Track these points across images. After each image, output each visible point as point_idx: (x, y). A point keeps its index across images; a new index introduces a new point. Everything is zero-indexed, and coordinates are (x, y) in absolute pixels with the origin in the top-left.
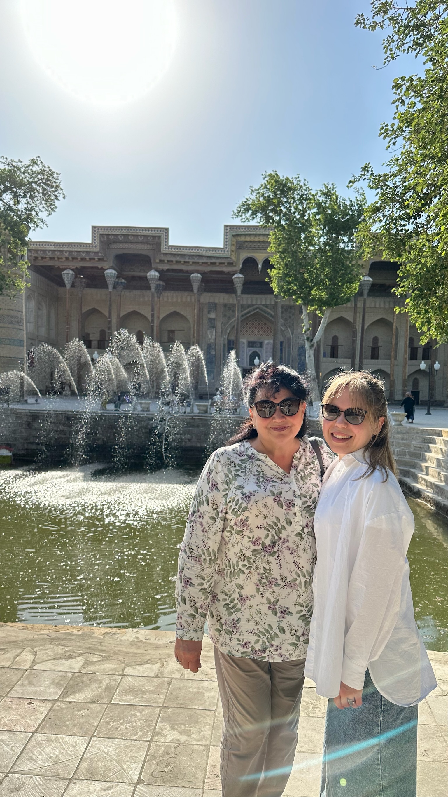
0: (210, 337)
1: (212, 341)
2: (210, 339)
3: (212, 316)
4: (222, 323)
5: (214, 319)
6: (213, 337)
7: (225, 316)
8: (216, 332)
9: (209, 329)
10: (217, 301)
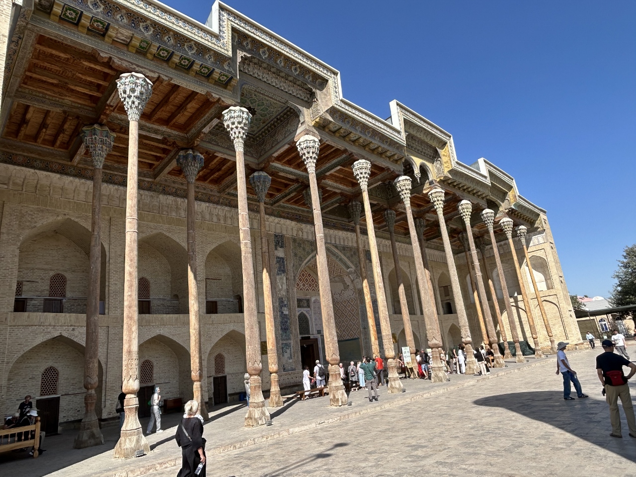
0: (281, 287)
1: (284, 293)
2: (280, 290)
3: (280, 253)
4: (294, 266)
5: (283, 259)
6: (285, 287)
7: (296, 255)
8: (287, 279)
9: (278, 274)
10: (284, 232)
